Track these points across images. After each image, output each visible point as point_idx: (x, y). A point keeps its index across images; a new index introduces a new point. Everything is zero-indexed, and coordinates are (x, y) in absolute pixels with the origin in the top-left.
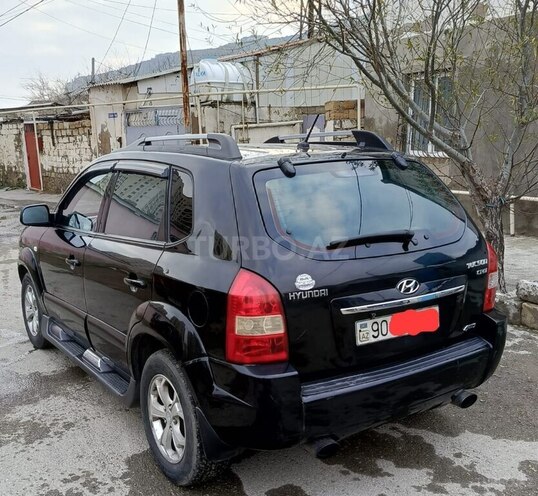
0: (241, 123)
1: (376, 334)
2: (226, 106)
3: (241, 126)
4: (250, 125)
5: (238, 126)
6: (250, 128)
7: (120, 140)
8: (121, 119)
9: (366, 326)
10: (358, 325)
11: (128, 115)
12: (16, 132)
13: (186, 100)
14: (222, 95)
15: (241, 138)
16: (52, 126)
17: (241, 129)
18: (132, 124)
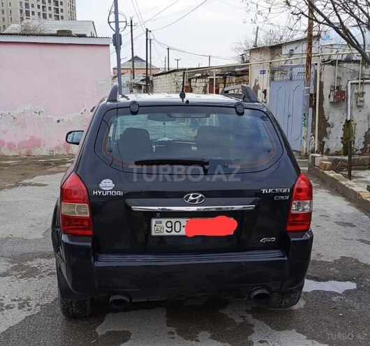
0: (358, 79)
1: (170, 230)
2: (345, 65)
3: (358, 81)
4: (365, 81)
5: (354, 81)
6: (366, 83)
7: (265, 92)
8: (267, 75)
9: (161, 222)
10: (154, 221)
11: (273, 72)
12: (204, 85)
13: (309, 60)
14: (343, 55)
15: (356, 91)
16: (225, 81)
17: (357, 84)
18: (276, 79)
